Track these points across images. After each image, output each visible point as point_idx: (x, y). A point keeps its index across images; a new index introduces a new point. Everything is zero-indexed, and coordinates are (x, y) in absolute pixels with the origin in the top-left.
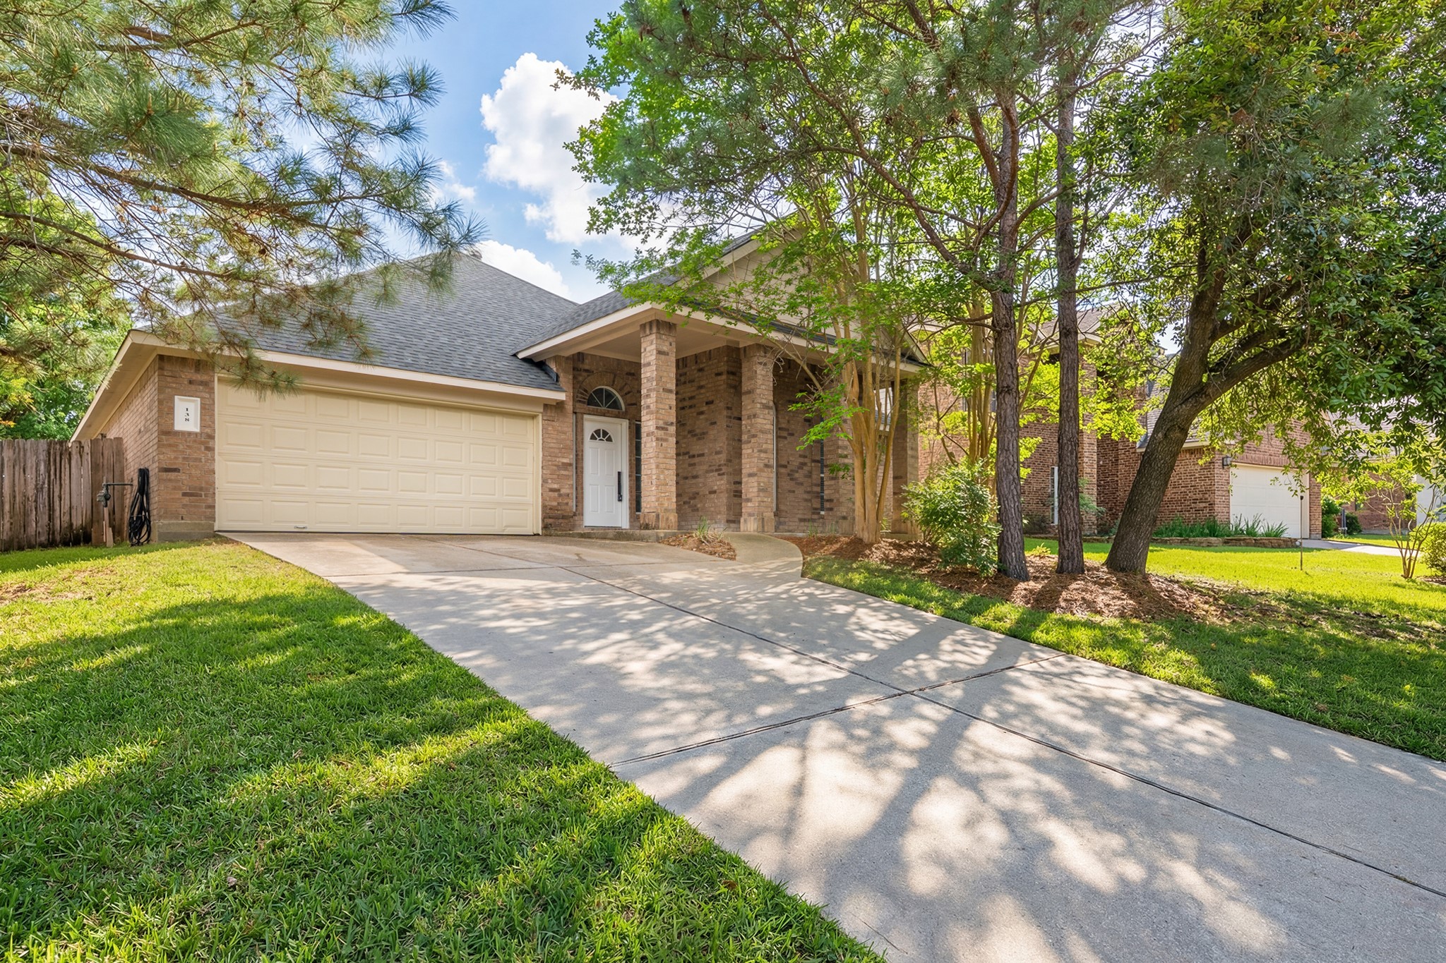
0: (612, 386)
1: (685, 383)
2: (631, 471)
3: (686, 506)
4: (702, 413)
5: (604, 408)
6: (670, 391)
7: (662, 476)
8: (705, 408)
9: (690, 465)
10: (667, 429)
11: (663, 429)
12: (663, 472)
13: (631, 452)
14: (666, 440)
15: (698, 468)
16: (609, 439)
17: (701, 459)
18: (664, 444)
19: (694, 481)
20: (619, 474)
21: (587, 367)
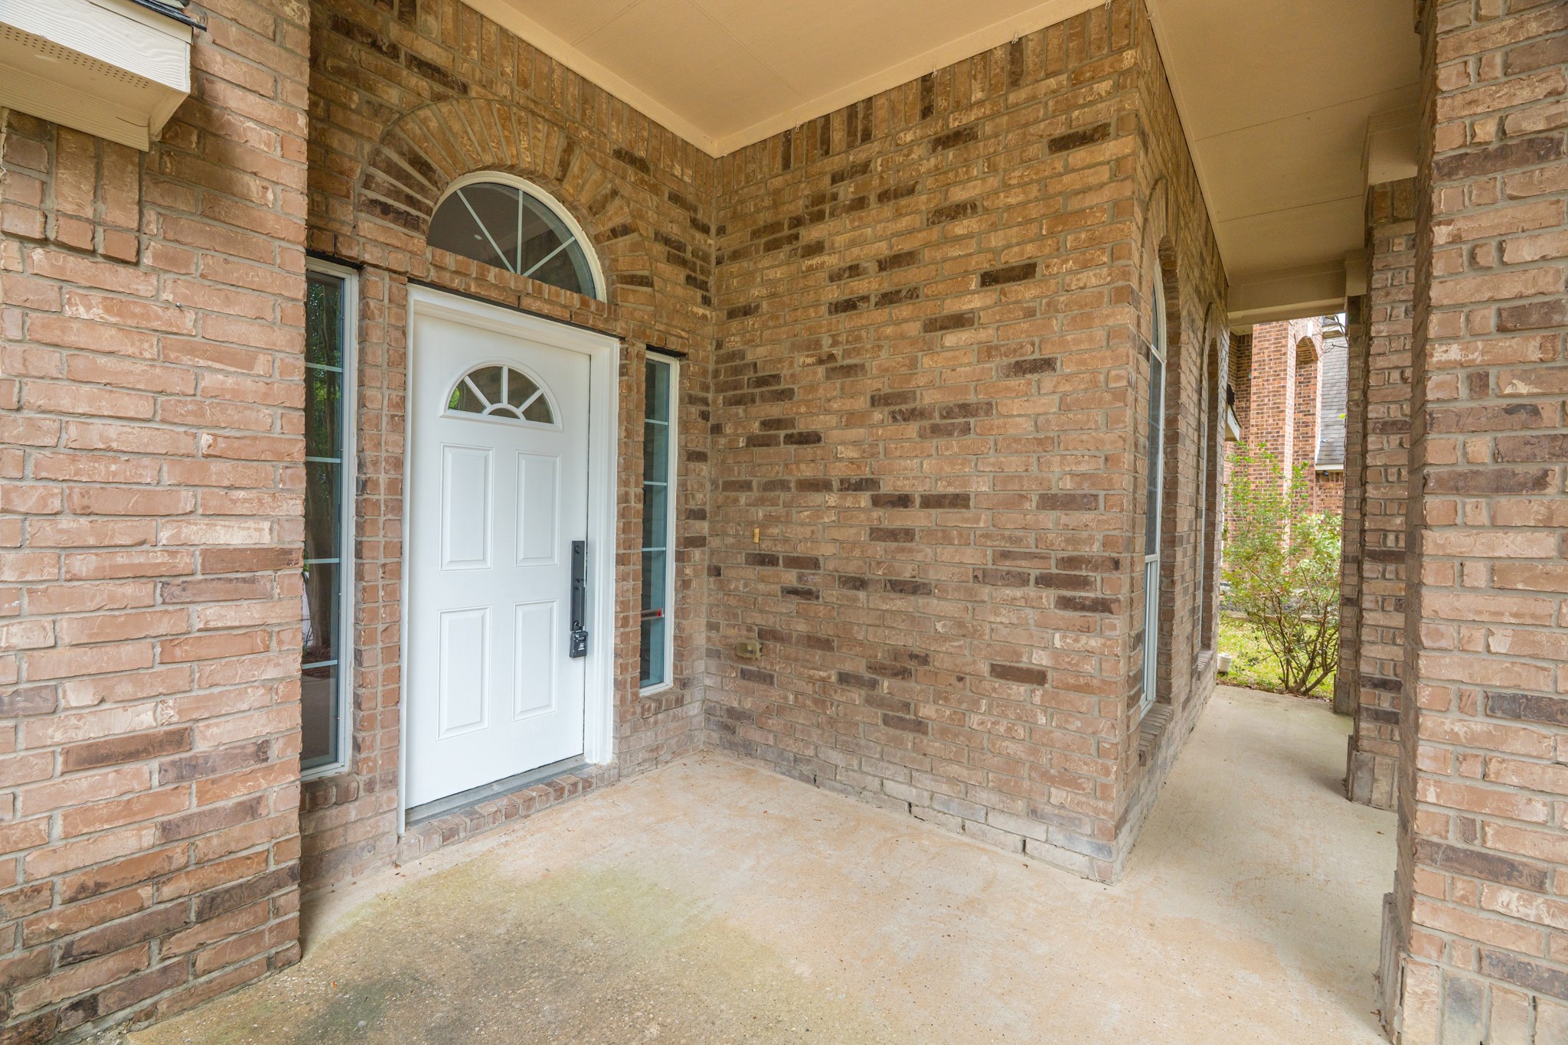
0: (557, 179)
1: (860, 203)
2: (624, 543)
3: (857, 695)
4: (959, 321)
5: (513, 278)
8: (976, 301)
9: (879, 534)
13: (625, 467)
15: (924, 552)
16: (541, 413)
17: (951, 517)
19: (899, 603)
20: (579, 550)
21: (430, 52)
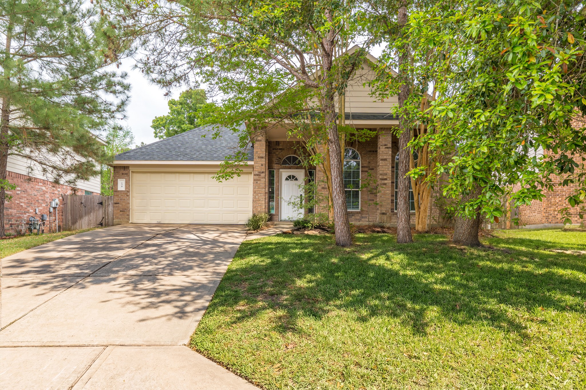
0: (295, 154)
5: (292, 165)
6: (262, 158)
7: (257, 197)
10: (260, 175)
11: (257, 175)
12: (257, 195)
14: (259, 180)
18: (259, 182)
21: (281, 147)
